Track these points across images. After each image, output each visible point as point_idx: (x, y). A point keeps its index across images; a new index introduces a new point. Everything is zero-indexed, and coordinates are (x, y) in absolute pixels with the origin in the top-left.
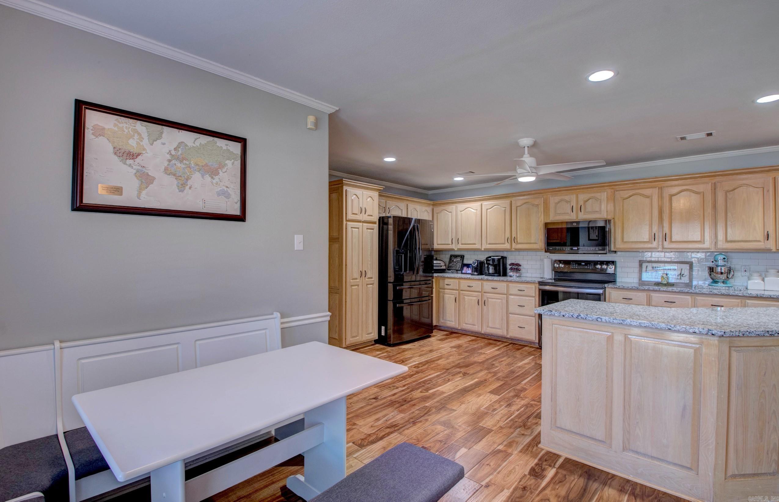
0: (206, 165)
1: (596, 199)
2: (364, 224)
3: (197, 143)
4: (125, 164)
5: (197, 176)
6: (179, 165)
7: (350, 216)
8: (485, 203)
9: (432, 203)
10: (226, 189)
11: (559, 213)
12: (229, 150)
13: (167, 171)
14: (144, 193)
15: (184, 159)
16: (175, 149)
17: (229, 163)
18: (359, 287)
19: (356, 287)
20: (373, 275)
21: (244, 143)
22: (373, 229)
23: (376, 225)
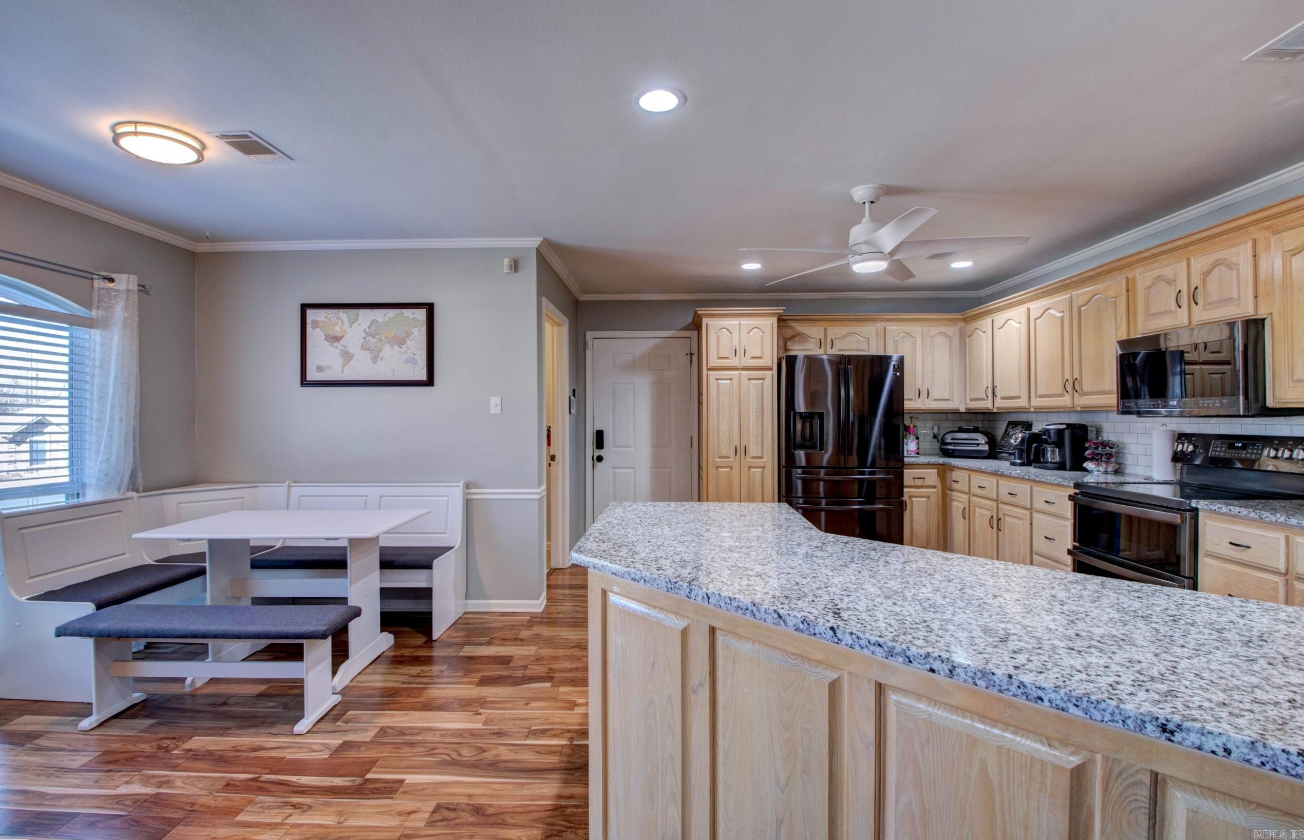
0: (395, 336)
1: (1230, 266)
2: (743, 372)
3: (387, 318)
4: (333, 346)
5: (387, 347)
6: (372, 340)
7: (714, 361)
8: (1033, 305)
9: (961, 317)
10: (412, 356)
11: (1154, 314)
12: (414, 318)
13: (363, 348)
14: (346, 367)
15: (376, 334)
16: (369, 327)
17: (415, 330)
18: (733, 470)
19: (728, 470)
20: (762, 452)
21: (430, 308)
22: (764, 379)
23: (770, 373)
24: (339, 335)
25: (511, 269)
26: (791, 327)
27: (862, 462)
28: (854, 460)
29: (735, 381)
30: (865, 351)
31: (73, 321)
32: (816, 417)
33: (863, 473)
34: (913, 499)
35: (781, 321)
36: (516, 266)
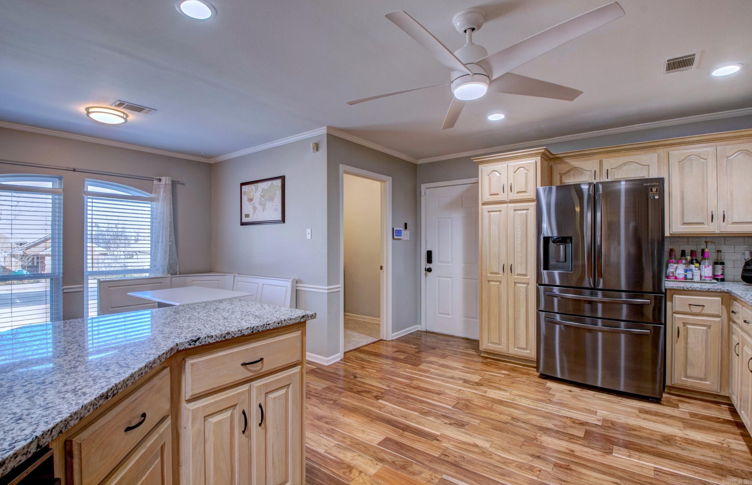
0: (270, 196)
2: (510, 205)
3: (268, 187)
4: (250, 203)
5: (268, 203)
6: (263, 199)
7: (487, 198)
10: (276, 206)
12: (277, 185)
13: (260, 204)
14: (254, 215)
16: (262, 192)
18: (502, 284)
19: (498, 283)
21: (283, 178)
22: (528, 209)
24: (252, 198)
25: (314, 149)
26: (566, 163)
29: (504, 212)
31: (151, 200)
34: (689, 326)
36: (317, 147)
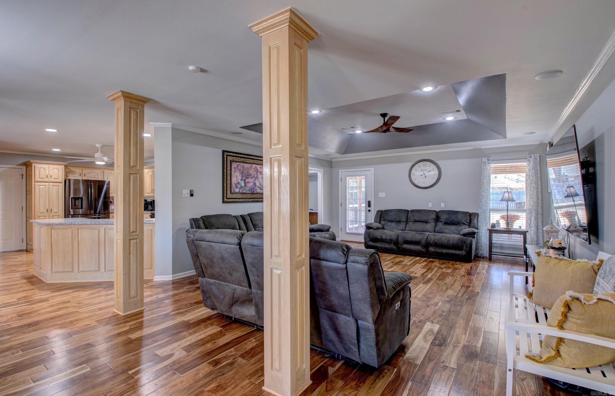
2: (50, 184)
20: (58, 211)
22: (59, 186)
23: (62, 184)
26: (69, 169)
27: (95, 212)
28: (92, 212)
29: (47, 187)
30: (96, 178)
32: (80, 199)
33: (95, 215)
35: (65, 166)
